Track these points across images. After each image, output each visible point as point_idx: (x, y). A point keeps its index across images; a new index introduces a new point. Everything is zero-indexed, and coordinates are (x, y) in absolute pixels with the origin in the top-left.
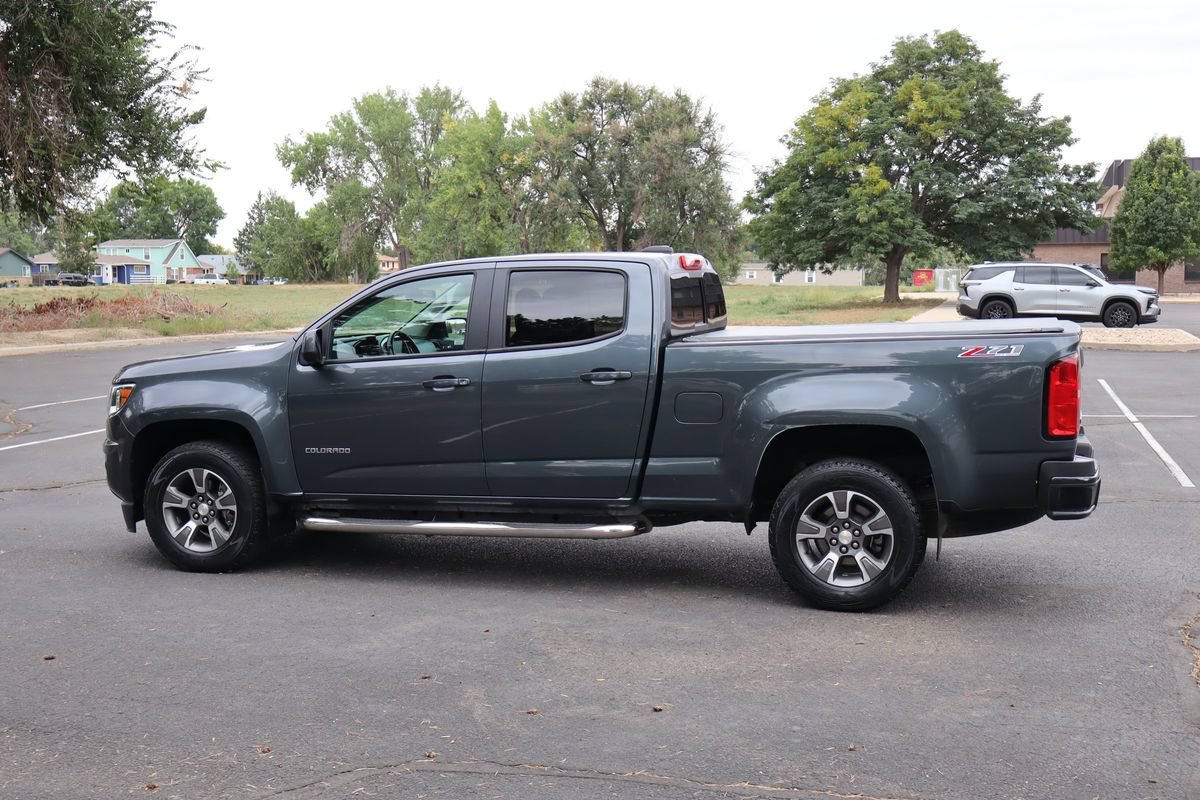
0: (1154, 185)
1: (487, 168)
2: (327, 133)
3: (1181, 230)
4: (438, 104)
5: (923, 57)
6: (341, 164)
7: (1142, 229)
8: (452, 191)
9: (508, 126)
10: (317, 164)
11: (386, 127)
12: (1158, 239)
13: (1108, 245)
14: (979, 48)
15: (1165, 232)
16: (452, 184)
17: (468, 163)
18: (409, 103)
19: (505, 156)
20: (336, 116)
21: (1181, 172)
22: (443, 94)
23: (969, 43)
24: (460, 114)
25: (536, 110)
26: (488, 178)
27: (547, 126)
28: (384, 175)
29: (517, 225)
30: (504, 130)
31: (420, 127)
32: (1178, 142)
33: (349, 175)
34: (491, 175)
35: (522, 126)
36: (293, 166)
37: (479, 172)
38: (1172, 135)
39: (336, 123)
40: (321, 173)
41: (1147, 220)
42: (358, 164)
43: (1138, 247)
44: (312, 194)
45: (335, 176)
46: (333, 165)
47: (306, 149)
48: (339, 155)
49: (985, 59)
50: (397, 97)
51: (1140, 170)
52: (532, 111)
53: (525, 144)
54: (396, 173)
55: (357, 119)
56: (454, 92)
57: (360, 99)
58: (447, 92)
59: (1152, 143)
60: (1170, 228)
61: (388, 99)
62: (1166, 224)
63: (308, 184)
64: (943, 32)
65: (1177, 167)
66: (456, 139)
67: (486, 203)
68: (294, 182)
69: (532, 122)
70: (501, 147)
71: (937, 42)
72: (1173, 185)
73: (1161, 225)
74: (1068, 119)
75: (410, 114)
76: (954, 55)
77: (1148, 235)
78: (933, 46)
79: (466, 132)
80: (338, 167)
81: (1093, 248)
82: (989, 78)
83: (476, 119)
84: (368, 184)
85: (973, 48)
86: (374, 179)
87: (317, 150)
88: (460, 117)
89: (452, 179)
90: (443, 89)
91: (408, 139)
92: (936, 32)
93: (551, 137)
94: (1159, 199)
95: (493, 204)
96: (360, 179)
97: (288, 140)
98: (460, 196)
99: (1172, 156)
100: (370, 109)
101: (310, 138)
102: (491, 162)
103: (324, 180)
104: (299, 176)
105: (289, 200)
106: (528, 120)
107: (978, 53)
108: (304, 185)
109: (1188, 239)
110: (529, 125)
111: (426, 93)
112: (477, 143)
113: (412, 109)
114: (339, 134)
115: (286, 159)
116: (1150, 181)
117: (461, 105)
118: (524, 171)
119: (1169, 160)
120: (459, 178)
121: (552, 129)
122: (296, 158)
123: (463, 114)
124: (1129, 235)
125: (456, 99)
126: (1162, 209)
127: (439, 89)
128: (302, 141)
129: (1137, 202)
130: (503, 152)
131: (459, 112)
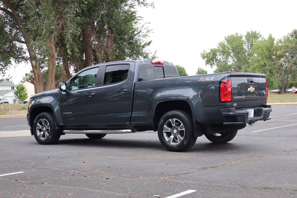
1: (268, 56)
2: (217, 48)
4: (253, 36)
6: (221, 58)
8: (256, 64)
9: (275, 42)
10: (214, 58)
11: (234, 45)
16: (256, 62)
17: (262, 55)
18: (243, 37)
19: (275, 52)
20: (220, 43)
22: (254, 33)
24: (260, 39)
25: (285, 36)
26: (268, 59)
27: (288, 41)
28: (236, 60)
29: (279, 75)
30: (274, 44)
31: (247, 44)
33: (224, 61)
34: (269, 58)
35: (280, 42)
36: (206, 59)
37: (265, 58)
39: (220, 45)
40: (215, 61)
42: (227, 58)
44: (212, 67)
45: (219, 62)
46: (218, 58)
47: (210, 54)
48: (221, 55)
50: (239, 35)
52: (284, 37)
53: (281, 48)
54: (239, 60)
55: (226, 43)
56: (257, 32)
57: (226, 37)
58: (255, 32)
61: (236, 36)
63: (211, 64)
66: (258, 47)
67: (268, 68)
68: (206, 64)
69: (284, 40)
70: (273, 49)
75: (243, 40)
79: (260, 45)
80: (220, 59)
83: (265, 41)
84: (229, 64)
86: (232, 62)
87: (213, 54)
88: (260, 40)
89: (256, 60)
90: (254, 32)
91: (242, 48)
93: (289, 45)
95: (270, 68)
96: (228, 62)
97: (204, 51)
98: (259, 66)
100: (230, 40)
101: (211, 50)
102: (269, 54)
103: (216, 63)
104: (208, 62)
105: (205, 70)
106: (283, 39)
108: (209, 65)
110: (283, 41)
111: (248, 33)
112: (264, 48)
113: (244, 39)
114: (220, 48)
115: (204, 57)
117: (260, 36)
118: (281, 56)
120: (258, 60)
121: (291, 42)
122: (207, 56)
123: (261, 39)
125: (258, 34)
127: (252, 31)
128: (208, 51)
130: (273, 51)
131: (259, 38)
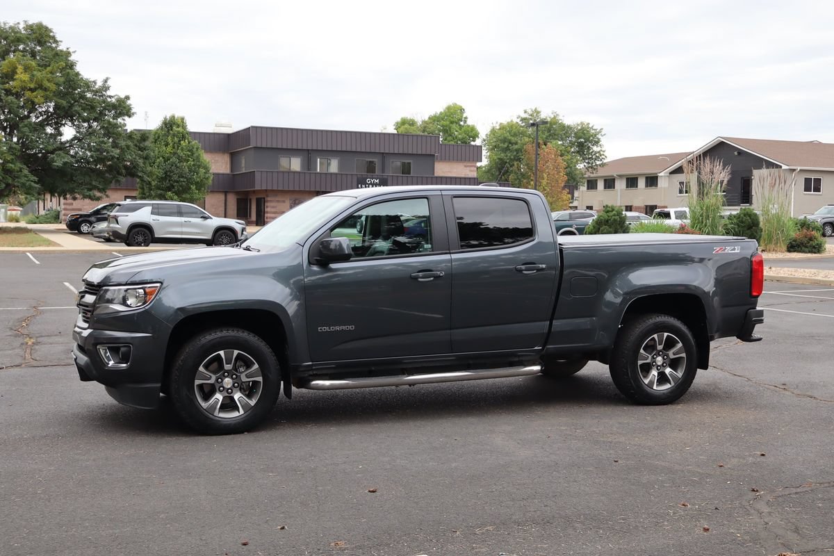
0: (169, 149)
3: (190, 181)
5: (19, 40)
7: (162, 179)
12: (173, 187)
13: (137, 190)
14: (58, 39)
15: (177, 182)
21: (186, 141)
23: (51, 34)
32: (183, 119)
38: (178, 115)
41: (166, 173)
43: (159, 192)
49: (62, 47)
51: (159, 137)
59: (165, 119)
60: (182, 180)
62: (179, 177)
64: (30, 23)
65: (184, 138)
71: (25, 29)
72: (182, 150)
73: (175, 177)
74: (127, 98)
76: (40, 43)
77: (166, 184)
78: (23, 32)
81: (119, 192)
82: (63, 62)
85: (54, 37)
92: (25, 22)
94: (174, 159)
99: (180, 129)
107: (56, 42)
109: (193, 187)
116: (167, 145)
119: (179, 132)
124: (153, 183)
126: (176, 165)
129: (158, 160)
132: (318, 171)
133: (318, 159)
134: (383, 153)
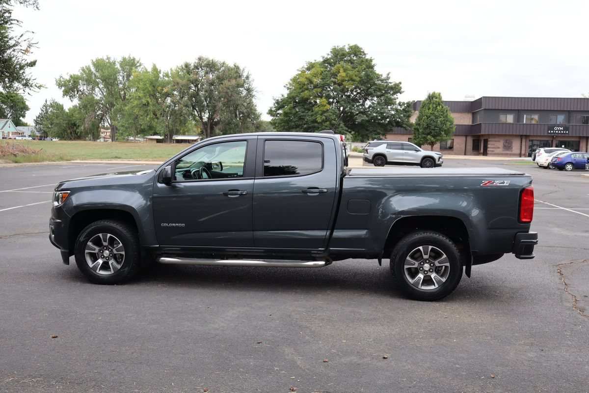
0: (430, 111)
1: (152, 93)
2: (79, 74)
3: (440, 129)
4: (130, 64)
5: (344, 55)
6: (85, 88)
7: (425, 129)
8: (136, 102)
9: (161, 75)
10: (74, 88)
11: (106, 73)
12: (431, 133)
13: (412, 134)
14: (366, 53)
15: (434, 130)
16: (136, 99)
17: (143, 90)
18: (117, 63)
19: (160, 88)
20: (83, 67)
21: (441, 106)
22: (132, 60)
23: (362, 50)
24: (140, 69)
25: (173, 69)
26: (152, 97)
27: (178, 76)
28: (105, 94)
29: (165, 118)
30: (159, 77)
31: (122, 74)
32: (439, 94)
33: (89, 93)
34: (153, 96)
35: (167, 75)
36: (63, 88)
37: (148, 94)
38: (437, 92)
39: (83, 70)
40: (76, 92)
41: (427, 125)
42: (93, 89)
43: (424, 136)
44: (72, 101)
45: (82, 94)
46: (81, 89)
47: (69, 81)
48: (84, 84)
49: (368, 57)
50: (112, 60)
51: (425, 105)
52: (171, 69)
53: (168, 83)
54: (110, 93)
55: (93, 69)
56: (137, 59)
57: (94, 60)
58: (134, 59)
59: (429, 94)
60: (436, 128)
61: (107, 61)
62: (435, 127)
63: (70, 96)
64: (351, 45)
65: (439, 104)
66: (138, 80)
67: (151, 108)
68: (64, 95)
69: (171, 74)
70: (158, 84)
71: (349, 49)
72: (438, 111)
73: (433, 127)
74: (400, 83)
75: (117, 68)
76: (356, 55)
77: (428, 131)
78: (347, 51)
79: (142, 77)
80: (84, 90)
81: (405, 136)
82: (369, 65)
83: (147, 72)
84: (98, 98)
85: (363, 52)
86: (100, 96)
87: (74, 82)
88: (140, 70)
89: (136, 97)
90: (132, 58)
91: (116, 79)
92: (349, 45)
93: (180, 81)
94: (432, 117)
95: (154, 109)
96: (94, 95)
97: (61, 77)
98: (139, 104)
99: (437, 100)
100: (99, 65)
101: (71, 76)
102: (153, 91)
103: (77, 95)
104: (66, 93)
105: (61, 103)
106: (170, 73)
107: (365, 54)
108: (68, 97)
109: (443, 133)
110: (170, 75)
111: (124, 59)
112: (147, 82)
113: (118, 66)
114: (85, 75)
115: (60, 85)
116: (429, 109)
117: (140, 65)
118: (167, 95)
119: (436, 102)
120: (139, 97)
121: (181, 78)
122: (65, 85)
123: (141, 69)
124: (420, 131)
125: (138, 62)
126: (433, 121)
127: (130, 58)
128: (68, 78)
129: (424, 118)
130: (158, 86)
131: (139, 68)
132: (525, 122)
133: (525, 116)
134: (569, 111)
